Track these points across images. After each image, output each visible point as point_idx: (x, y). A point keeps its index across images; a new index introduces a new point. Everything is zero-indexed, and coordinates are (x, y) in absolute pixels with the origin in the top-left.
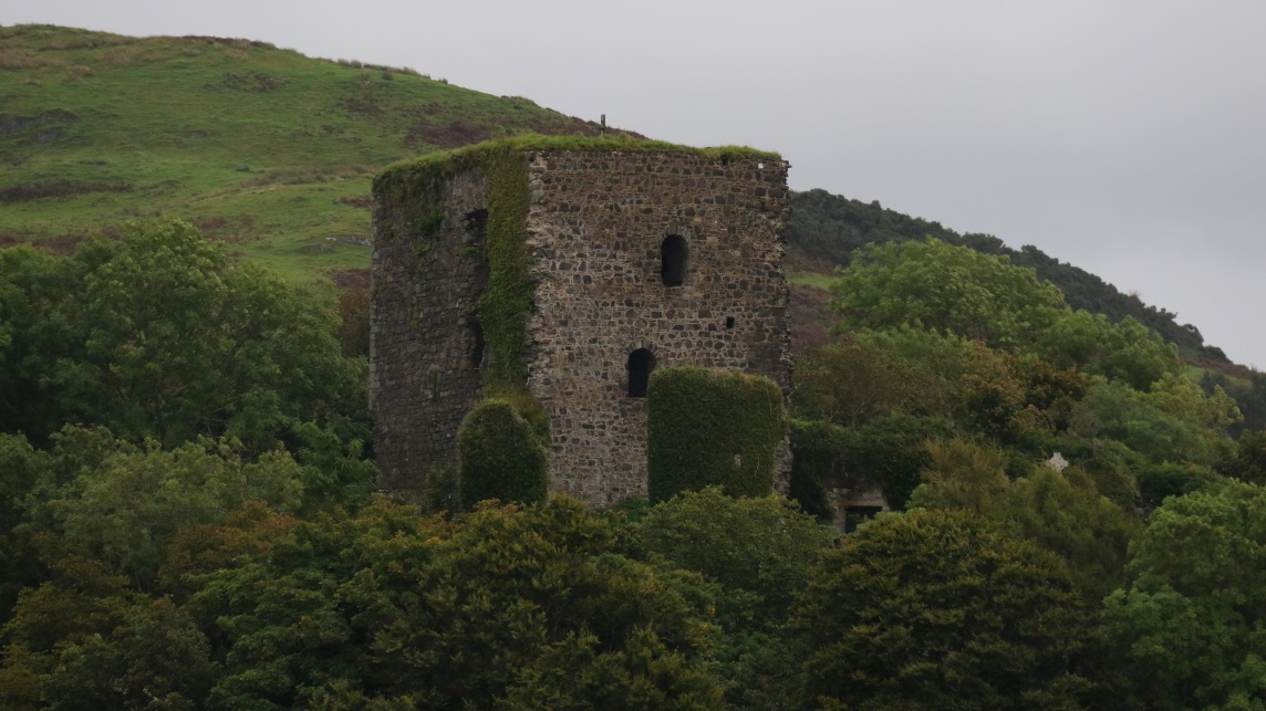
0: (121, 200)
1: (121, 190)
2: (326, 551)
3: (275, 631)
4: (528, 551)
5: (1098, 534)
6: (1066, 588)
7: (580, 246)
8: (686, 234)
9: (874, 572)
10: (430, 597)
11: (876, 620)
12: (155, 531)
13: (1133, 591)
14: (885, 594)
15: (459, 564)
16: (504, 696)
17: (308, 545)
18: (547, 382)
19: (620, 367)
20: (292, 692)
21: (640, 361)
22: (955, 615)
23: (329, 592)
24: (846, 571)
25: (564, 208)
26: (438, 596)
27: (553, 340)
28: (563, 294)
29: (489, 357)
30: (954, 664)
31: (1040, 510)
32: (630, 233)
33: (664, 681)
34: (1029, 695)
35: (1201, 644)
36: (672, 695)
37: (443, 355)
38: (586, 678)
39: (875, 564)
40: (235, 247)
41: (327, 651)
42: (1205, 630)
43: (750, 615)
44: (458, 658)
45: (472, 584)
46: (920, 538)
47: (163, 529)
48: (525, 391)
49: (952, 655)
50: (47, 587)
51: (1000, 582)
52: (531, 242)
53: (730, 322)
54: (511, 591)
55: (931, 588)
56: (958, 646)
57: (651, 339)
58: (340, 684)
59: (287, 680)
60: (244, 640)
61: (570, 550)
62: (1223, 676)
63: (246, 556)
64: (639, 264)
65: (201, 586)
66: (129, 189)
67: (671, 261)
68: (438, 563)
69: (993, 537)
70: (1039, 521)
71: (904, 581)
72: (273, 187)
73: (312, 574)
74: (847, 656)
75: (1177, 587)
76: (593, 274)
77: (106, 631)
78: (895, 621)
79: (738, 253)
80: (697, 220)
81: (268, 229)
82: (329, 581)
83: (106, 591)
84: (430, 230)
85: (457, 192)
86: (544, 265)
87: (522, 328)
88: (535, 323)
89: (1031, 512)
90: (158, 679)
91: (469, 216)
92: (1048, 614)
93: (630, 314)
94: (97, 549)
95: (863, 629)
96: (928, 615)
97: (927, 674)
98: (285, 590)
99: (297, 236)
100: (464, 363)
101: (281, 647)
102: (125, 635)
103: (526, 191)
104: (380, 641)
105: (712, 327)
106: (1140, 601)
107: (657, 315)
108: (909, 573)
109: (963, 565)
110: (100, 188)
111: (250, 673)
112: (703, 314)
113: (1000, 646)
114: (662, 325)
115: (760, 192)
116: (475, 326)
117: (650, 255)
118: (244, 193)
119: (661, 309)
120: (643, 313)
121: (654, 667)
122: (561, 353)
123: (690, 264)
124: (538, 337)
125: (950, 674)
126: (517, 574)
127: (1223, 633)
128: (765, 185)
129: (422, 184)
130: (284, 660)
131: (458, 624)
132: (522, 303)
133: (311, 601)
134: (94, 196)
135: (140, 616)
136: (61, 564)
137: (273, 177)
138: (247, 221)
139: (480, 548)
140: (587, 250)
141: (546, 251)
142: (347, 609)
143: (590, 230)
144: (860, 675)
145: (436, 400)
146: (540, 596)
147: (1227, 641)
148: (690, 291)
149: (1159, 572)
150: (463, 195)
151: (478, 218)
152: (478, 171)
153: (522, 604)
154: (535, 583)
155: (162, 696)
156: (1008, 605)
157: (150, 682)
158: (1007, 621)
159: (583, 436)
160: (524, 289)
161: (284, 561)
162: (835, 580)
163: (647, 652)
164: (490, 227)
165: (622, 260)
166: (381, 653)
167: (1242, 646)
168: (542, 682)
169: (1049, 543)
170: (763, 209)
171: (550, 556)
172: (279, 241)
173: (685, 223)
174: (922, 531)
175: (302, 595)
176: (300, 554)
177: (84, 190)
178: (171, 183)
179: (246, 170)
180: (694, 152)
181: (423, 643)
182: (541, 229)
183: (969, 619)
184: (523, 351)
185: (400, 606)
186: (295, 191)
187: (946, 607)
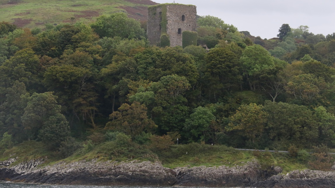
0: (87, 7)
1: (87, 5)
2: (149, 52)
3: (144, 61)
4: (173, 52)
5: (238, 50)
6: (235, 56)
7: (173, 16)
8: (185, 15)
9: (214, 55)
10: (162, 57)
11: (214, 60)
12: (128, 49)
13: (243, 57)
14: (215, 57)
15: (166, 54)
16: (171, 69)
17: (147, 51)
18: (169, 32)
19: (177, 30)
20: (146, 68)
21: (180, 30)
22: (223, 60)
23: (150, 57)
24: (211, 55)
25: (171, 12)
26: (163, 57)
27: (169, 27)
28: (171, 22)
29: (162, 29)
30: (223, 65)
31: (232, 48)
32: (178, 15)
33: (190, 67)
34: (232, 69)
35: (251, 63)
36: (191, 69)
37: (156, 29)
38: (181, 67)
39: (214, 54)
40: (101, 13)
41: (150, 63)
42: (251, 61)
43: (197, 60)
44: (166, 64)
45: (167, 56)
46: (219, 51)
47: (129, 49)
48: (166, 33)
49: (223, 64)
50: (116, 55)
51: (228, 56)
52: (167, 16)
53: (190, 25)
54: (172, 57)
55: (220, 57)
56: (224, 63)
57: (181, 27)
58: (152, 67)
59: (146, 66)
60: (141, 62)
61: (178, 52)
62: (253, 67)
63: (140, 52)
64: (179, 18)
65: (135, 56)
66: (88, 5)
67: (183, 18)
68: (163, 53)
69: (227, 51)
70: (232, 49)
71: (217, 56)
72: (105, 5)
73: (148, 54)
74: (211, 65)
75: (248, 56)
76: (174, 20)
77: (124, 60)
78: (217, 60)
79: (191, 17)
80: (186, 13)
81: (105, 10)
82: (150, 55)
83: (123, 56)
84: (155, 14)
85: (158, 10)
86: (169, 18)
87: (166, 26)
88: (167, 25)
89: (231, 48)
90: (131, 66)
91: (159, 13)
92: (234, 60)
93: (178, 24)
94: (122, 51)
95: (213, 61)
96: (220, 60)
97: (220, 67)
98: (145, 56)
99: (109, 11)
100: (159, 30)
101: (145, 63)
102: (126, 61)
103: (166, 10)
104: (157, 62)
105: (188, 26)
106: (244, 58)
107: (181, 24)
108: (218, 55)
109: (224, 54)
110: (84, 5)
111: (141, 66)
112: (187, 24)
113: (229, 63)
114: (182, 26)
115: (193, 10)
116: (160, 25)
117: (181, 17)
118: (102, 6)
119: (182, 24)
120: (180, 24)
121: (189, 65)
122: (170, 29)
123: (185, 18)
124: (168, 27)
125: (223, 66)
126: (172, 55)
127: (253, 62)
128: (194, 9)
129: (154, 9)
130: (145, 64)
131: (166, 60)
132: (166, 23)
133: (148, 58)
134: (84, 6)
135: (128, 59)
136: (118, 53)
137: (105, 4)
138: (103, 9)
139: (168, 52)
140: (173, 17)
141: (169, 17)
142: (152, 59)
143: (173, 14)
144: (213, 66)
145: (155, 34)
146: (175, 57)
147: (254, 63)
148: (185, 22)
149: (246, 55)
150: (159, 10)
151: (160, 13)
152: (161, 7)
153: (173, 58)
154: (175, 56)
155: (131, 68)
156: (229, 59)
157: (130, 66)
158: (229, 60)
159: (173, 38)
160: (166, 21)
161: (144, 53)
162: (209, 56)
163: (188, 64)
164: (162, 14)
165: (178, 18)
166: (157, 64)
167: (255, 63)
168: (176, 67)
169: (233, 51)
170: (194, 12)
171: (176, 53)
172: (107, 12)
173: (185, 14)
174: (219, 50)
175: (147, 57)
176: (146, 52)
177: (82, 5)
178: (93, 5)
179: (102, 3)
180: (186, 5)
181: (162, 63)
182: (168, 14)
183: (225, 60)
184: (166, 28)
185: (159, 58)
186: (108, 6)
187: (222, 59)
